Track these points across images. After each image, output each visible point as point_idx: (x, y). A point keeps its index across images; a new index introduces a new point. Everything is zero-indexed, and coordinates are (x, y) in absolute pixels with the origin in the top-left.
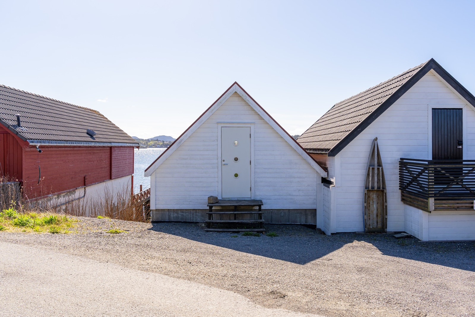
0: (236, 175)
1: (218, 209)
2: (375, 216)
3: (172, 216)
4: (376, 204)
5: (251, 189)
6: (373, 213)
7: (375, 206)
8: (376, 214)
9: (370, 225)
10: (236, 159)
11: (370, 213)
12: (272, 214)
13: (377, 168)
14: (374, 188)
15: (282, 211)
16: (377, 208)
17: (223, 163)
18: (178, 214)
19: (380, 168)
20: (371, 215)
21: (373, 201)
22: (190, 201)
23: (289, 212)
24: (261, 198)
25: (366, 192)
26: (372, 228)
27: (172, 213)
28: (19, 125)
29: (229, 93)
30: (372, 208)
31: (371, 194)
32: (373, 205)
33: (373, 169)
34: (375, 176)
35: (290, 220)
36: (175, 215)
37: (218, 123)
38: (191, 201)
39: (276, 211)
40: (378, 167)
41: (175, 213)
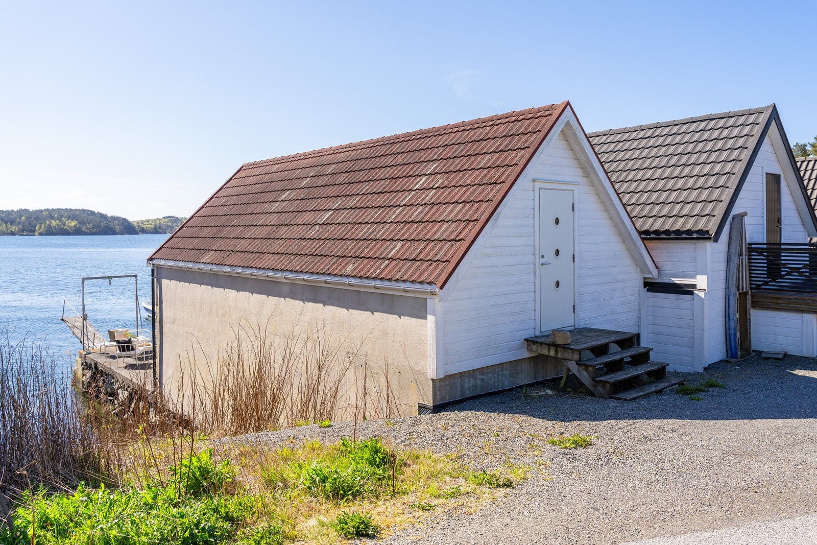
0: (557, 284)
1: (535, 356)
5: (574, 309)
10: (557, 253)
14: (743, 289)
17: (543, 261)
18: (475, 379)
24: (585, 324)
25: (738, 296)
27: (466, 380)
29: (561, 122)
33: (742, 259)
36: (472, 382)
40: (745, 257)
41: (470, 378)
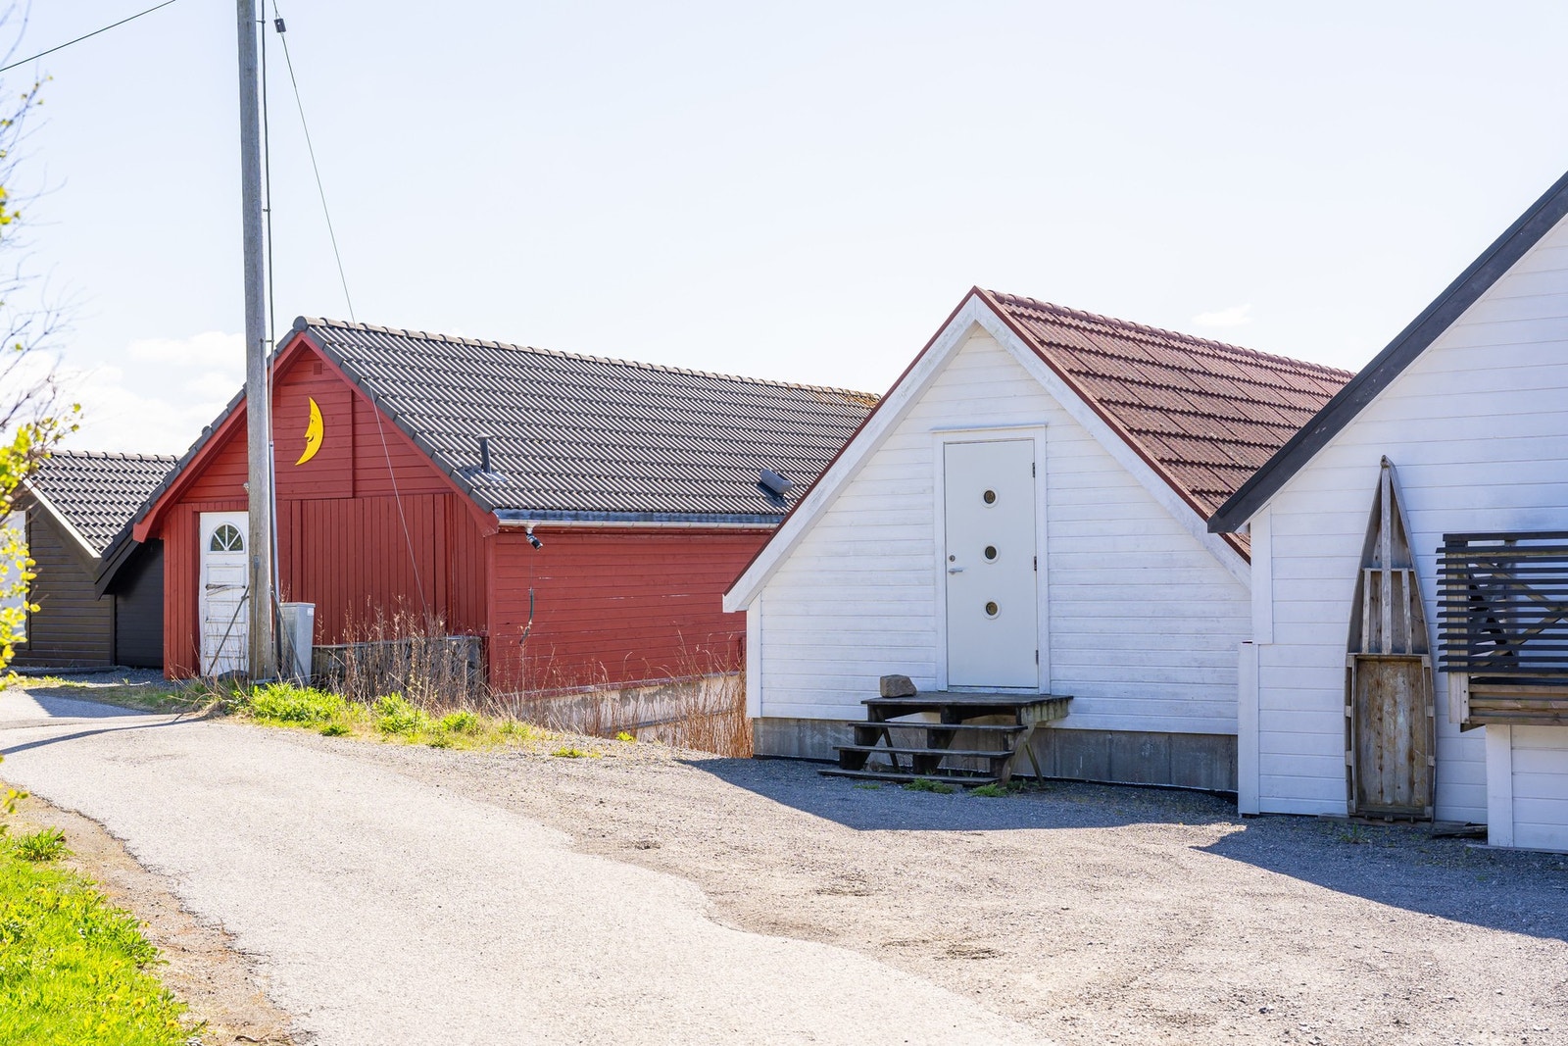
0: (991, 608)
2: (1402, 758)
3: (808, 741)
4: (1407, 714)
5: (1037, 658)
6: (1394, 747)
7: (1401, 719)
8: (1407, 750)
9: (1382, 792)
10: (991, 553)
11: (1385, 744)
12: (1110, 749)
13: (1393, 572)
14: (1379, 650)
15: (1145, 738)
16: (1411, 727)
17: (951, 565)
18: (824, 735)
19: (1405, 573)
20: (1386, 755)
21: (1395, 702)
22: (856, 694)
23: (1170, 745)
24: (1070, 688)
25: (1352, 664)
26: (1389, 802)
27: (809, 733)
28: (485, 467)
29: (955, 327)
30: (1392, 727)
31: (1385, 675)
32: (1394, 714)
33: (1376, 575)
34: (1384, 602)
35: (1173, 774)
36: (818, 738)
37: (936, 430)
38: (859, 694)
39: (1124, 738)
40: (1394, 570)
41: (815, 732)
